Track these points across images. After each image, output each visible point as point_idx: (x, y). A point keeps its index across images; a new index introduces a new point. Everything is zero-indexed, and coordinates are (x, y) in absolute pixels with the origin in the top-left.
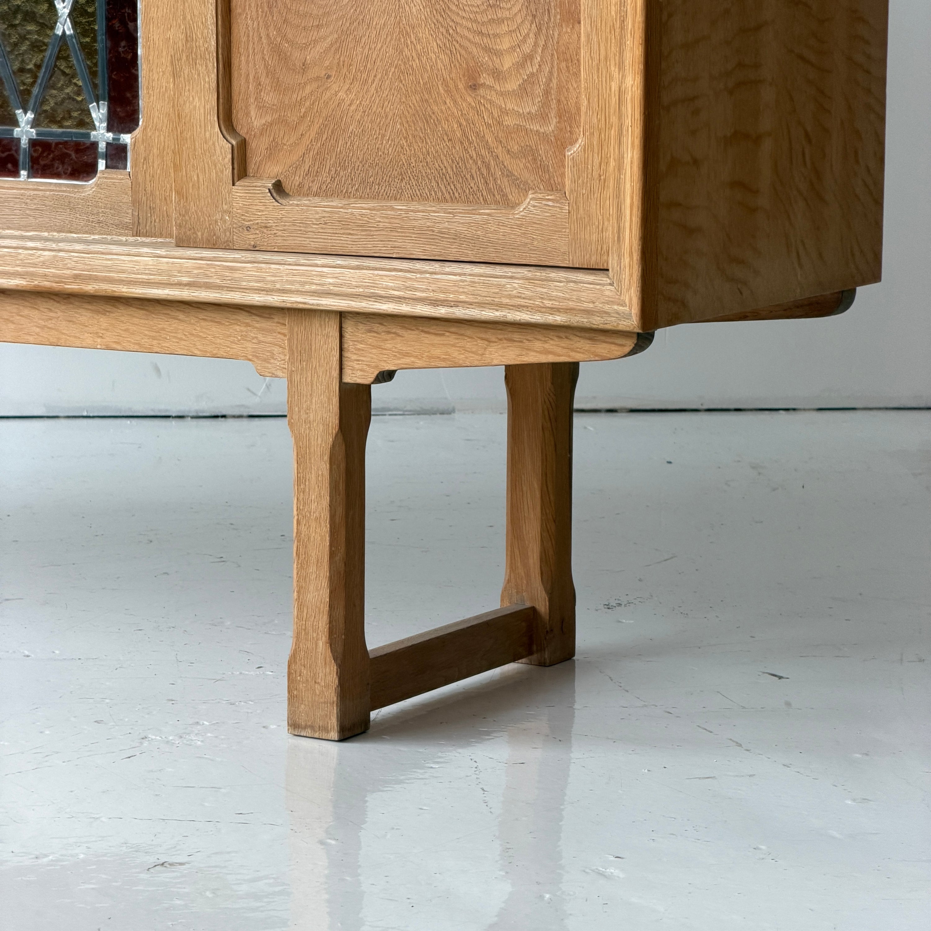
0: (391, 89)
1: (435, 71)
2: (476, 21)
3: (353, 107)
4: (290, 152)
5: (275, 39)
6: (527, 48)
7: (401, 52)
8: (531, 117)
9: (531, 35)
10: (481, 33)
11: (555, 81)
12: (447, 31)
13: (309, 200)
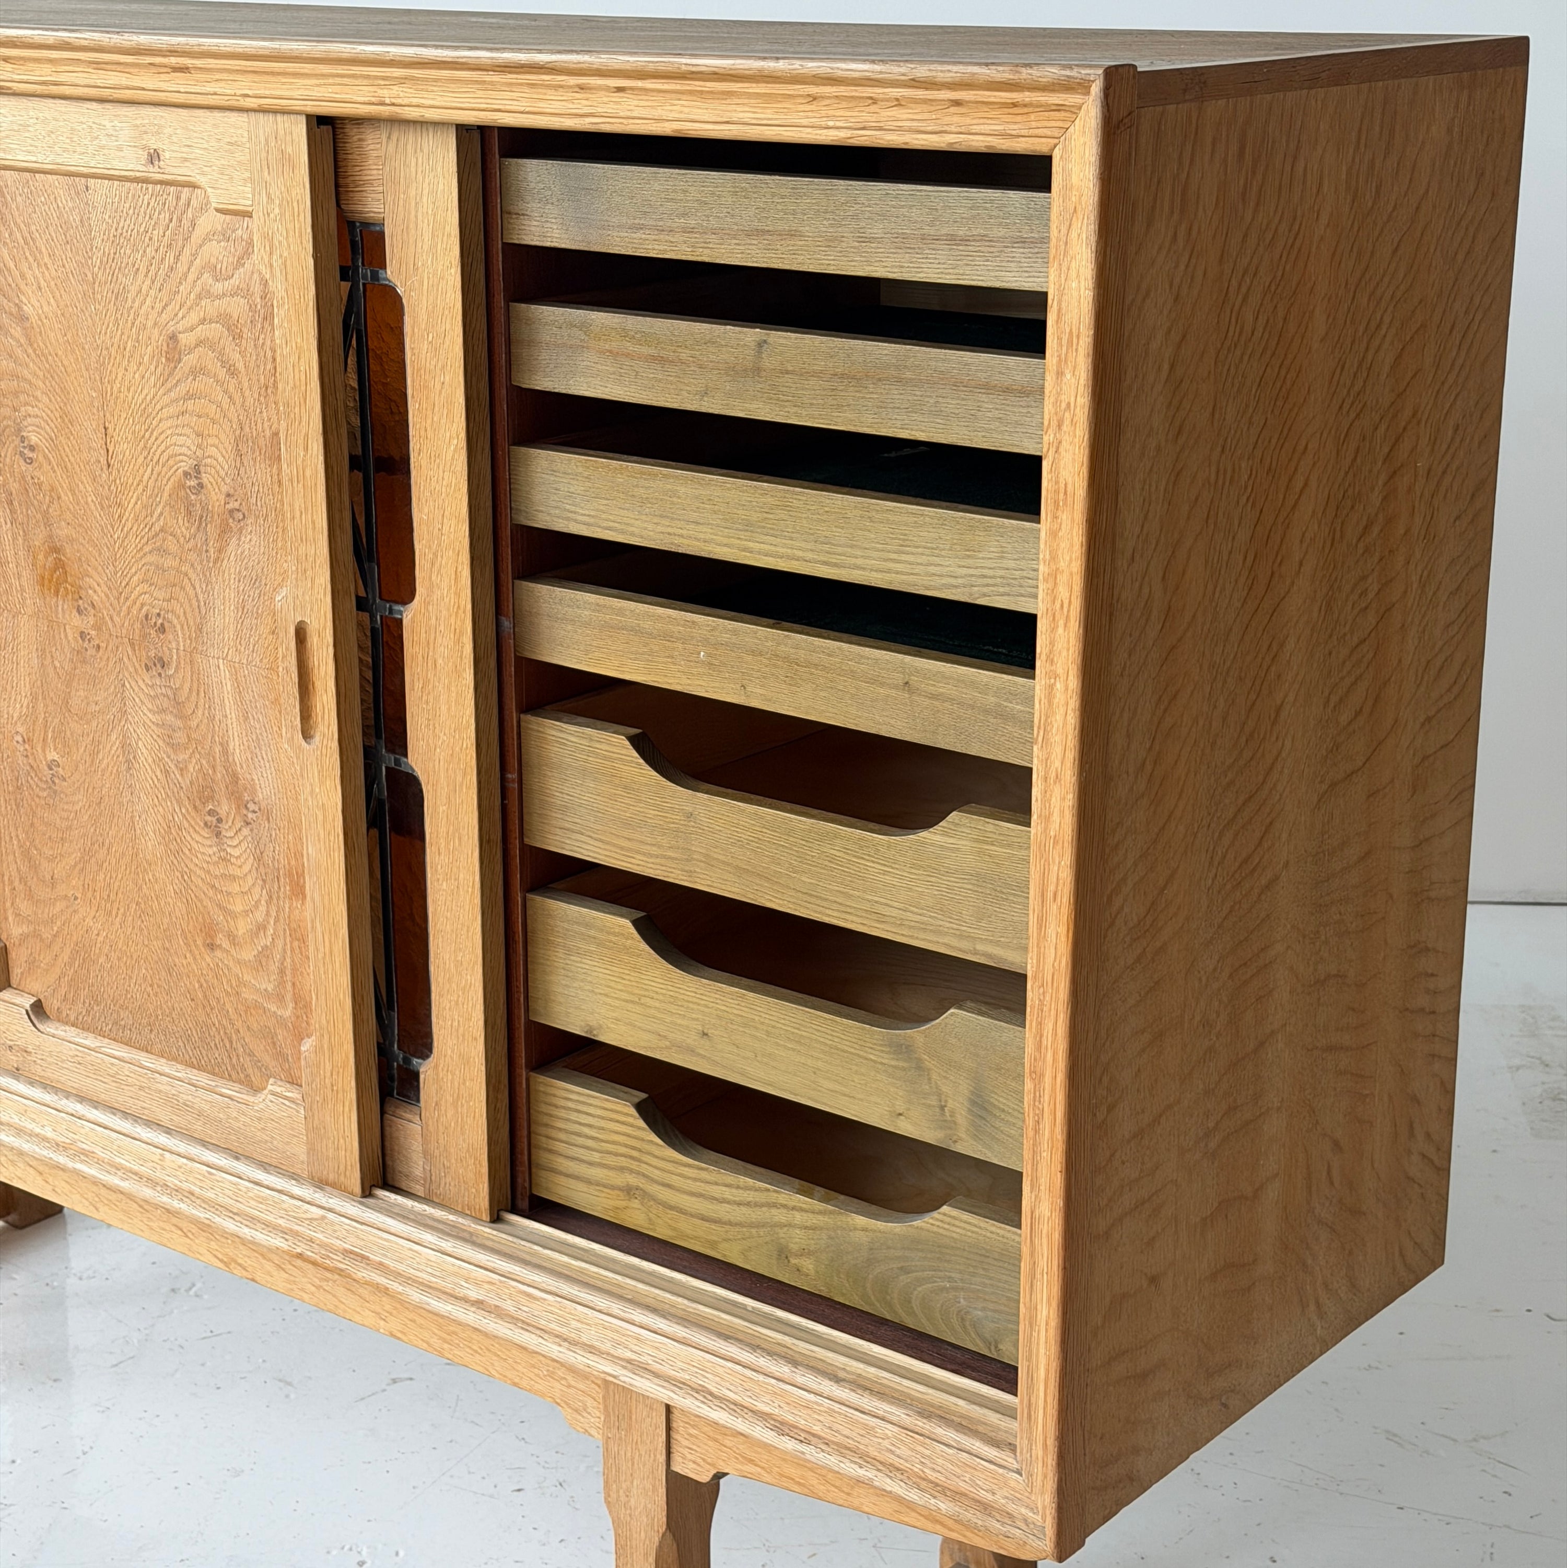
0: (134, 928)
1: (174, 919)
2: (209, 872)
3: (101, 939)
4: (47, 971)
5: (24, 843)
6: (260, 916)
7: (140, 888)
8: (267, 995)
9: (263, 902)
10: (213, 886)
11: (288, 960)
12: (182, 876)
13: (65, 1031)
